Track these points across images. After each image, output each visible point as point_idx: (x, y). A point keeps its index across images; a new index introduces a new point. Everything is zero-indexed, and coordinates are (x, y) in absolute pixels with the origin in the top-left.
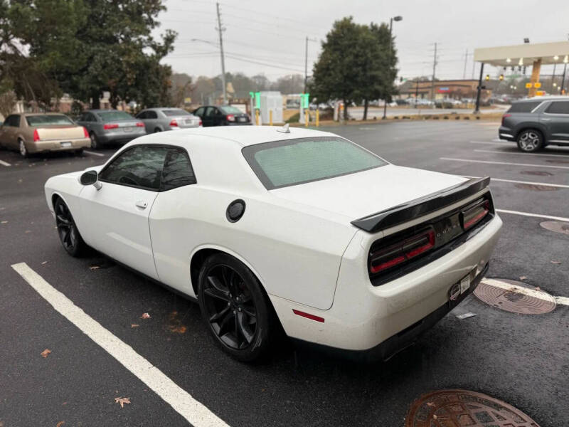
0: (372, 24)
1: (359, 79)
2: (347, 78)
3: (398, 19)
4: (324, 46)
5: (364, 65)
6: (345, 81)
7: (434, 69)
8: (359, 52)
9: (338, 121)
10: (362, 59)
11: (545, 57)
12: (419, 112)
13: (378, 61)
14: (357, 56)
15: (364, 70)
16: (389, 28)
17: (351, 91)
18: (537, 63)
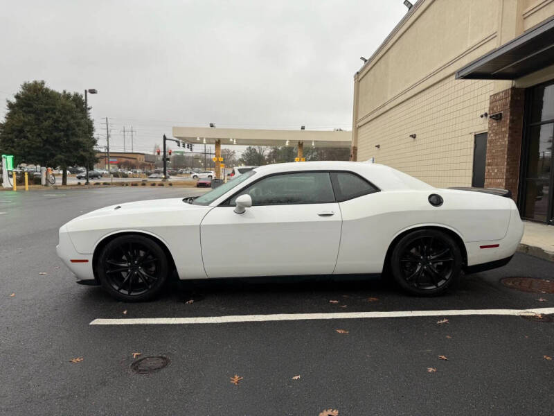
0: (65, 92)
1: (62, 144)
2: (46, 141)
3: (93, 92)
4: (11, 106)
5: (66, 131)
6: (44, 145)
7: (108, 140)
8: (59, 117)
9: (46, 185)
10: (63, 125)
11: (223, 139)
12: (112, 180)
13: (81, 128)
14: (57, 121)
15: (66, 135)
16: (84, 98)
17: (53, 156)
18: (218, 143)
